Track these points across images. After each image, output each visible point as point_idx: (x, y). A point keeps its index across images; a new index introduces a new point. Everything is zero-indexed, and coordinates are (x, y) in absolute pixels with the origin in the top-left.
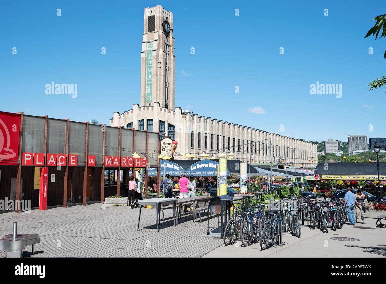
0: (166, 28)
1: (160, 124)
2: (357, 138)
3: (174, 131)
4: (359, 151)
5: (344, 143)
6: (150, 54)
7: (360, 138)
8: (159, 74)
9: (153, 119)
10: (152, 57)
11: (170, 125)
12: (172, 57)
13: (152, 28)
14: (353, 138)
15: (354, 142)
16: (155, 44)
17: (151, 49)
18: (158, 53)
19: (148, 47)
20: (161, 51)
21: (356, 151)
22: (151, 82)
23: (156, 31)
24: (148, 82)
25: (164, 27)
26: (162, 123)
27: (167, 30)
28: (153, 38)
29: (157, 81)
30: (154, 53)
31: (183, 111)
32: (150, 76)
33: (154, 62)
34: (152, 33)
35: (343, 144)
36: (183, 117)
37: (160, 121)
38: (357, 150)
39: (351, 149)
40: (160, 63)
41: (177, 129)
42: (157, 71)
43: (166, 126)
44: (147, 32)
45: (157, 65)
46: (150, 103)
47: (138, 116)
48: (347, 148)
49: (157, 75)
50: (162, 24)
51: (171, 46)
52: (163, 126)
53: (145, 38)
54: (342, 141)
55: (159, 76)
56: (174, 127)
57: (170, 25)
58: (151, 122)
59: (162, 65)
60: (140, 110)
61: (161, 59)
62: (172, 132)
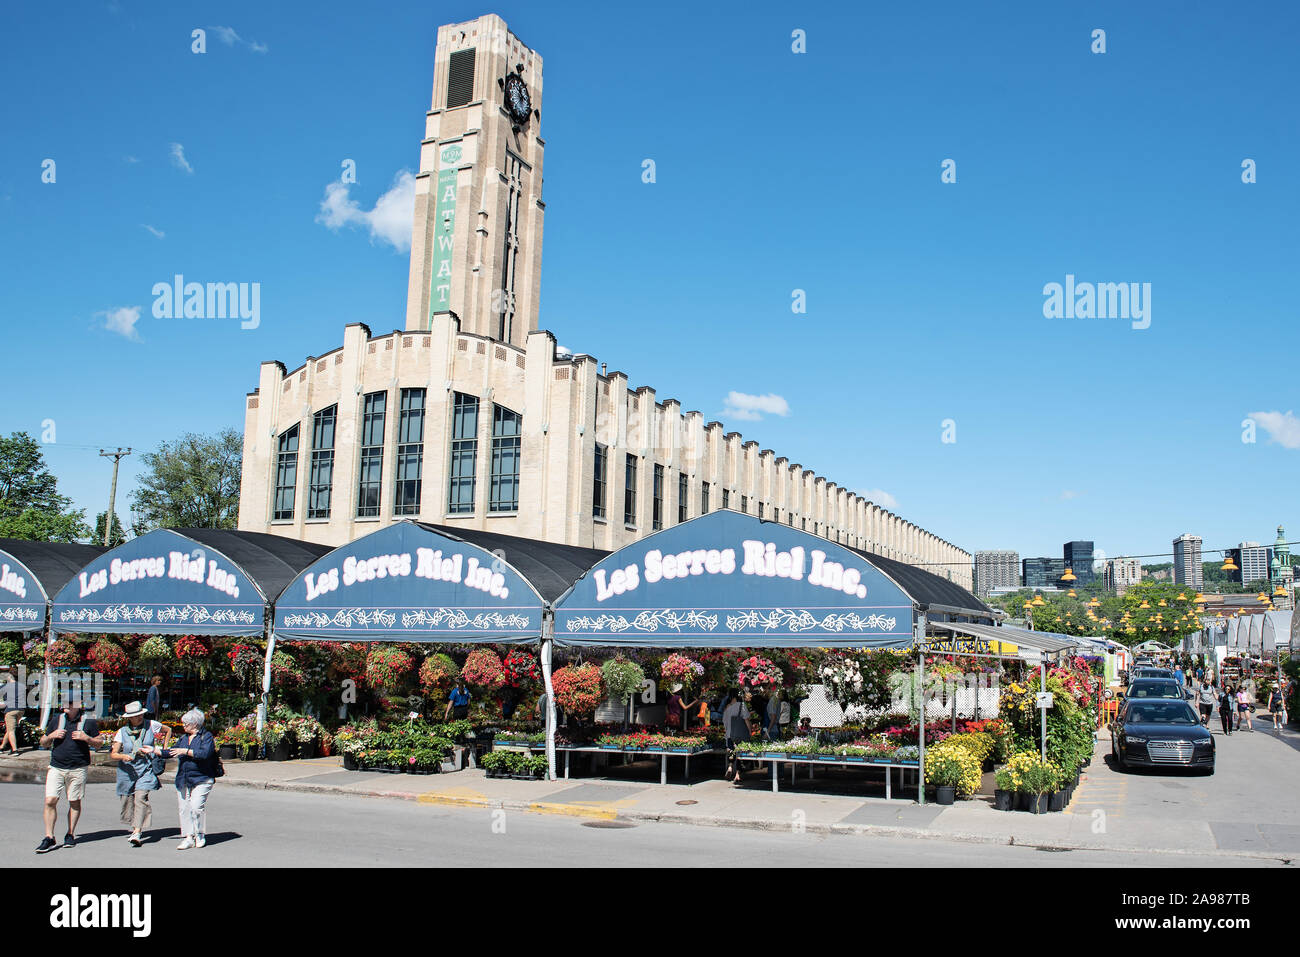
1: (457, 412)
3: (518, 441)
6: (450, 183)
8: (477, 257)
9: (425, 390)
10: (455, 192)
11: (501, 414)
12: (532, 206)
13: (461, 92)
16: (470, 148)
17: (453, 164)
18: (480, 181)
19: (445, 160)
20: (491, 175)
22: (447, 287)
23: (474, 101)
24: (434, 287)
25: (507, 95)
26: (464, 402)
27: (519, 107)
28: (464, 128)
29: (468, 279)
30: (465, 179)
31: (562, 351)
32: (445, 262)
33: (465, 209)
34: (459, 112)
36: (561, 375)
37: (458, 395)
40: (486, 216)
41: (529, 430)
42: (471, 243)
43: (485, 416)
44: (445, 108)
45: (472, 222)
47: (361, 376)
49: (470, 259)
50: (500, 81)
52: (470, 417)
53: (433, 127)
55: (477, 264)
56: (520, 417)
57: (532, 94)
58: (416, 403)
59: (492, 225)
60: (372, 350)
61: (489, 202)
62: (507, 442)
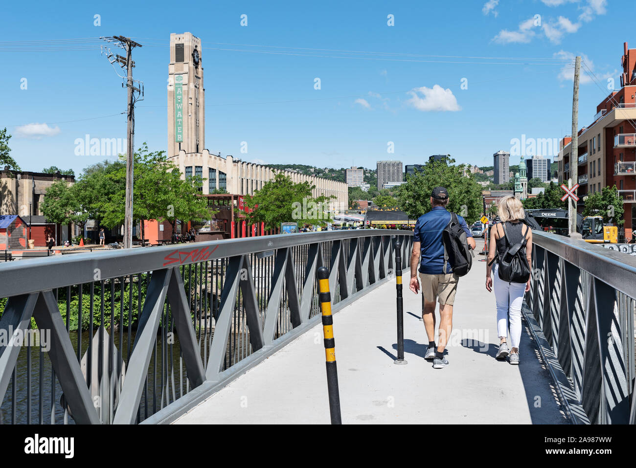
0: (196, 58)
1: (210, 172)
2: (389, 165)
3: (226, 179)
4: (391, 184)
5: (370, 170)
6: (179, 88)
7: (393, 165)
8: (190, 111)
9: (202, 167)
10: (182, 91)
11: (220, 173)
12: (201, 91)
13: (180, 56)
14: (384, 165)
15: (384, 171)
16: (185, 77)
17: (181, 82)
18: (189, 88)
19: (177, 80)
20: (192, 86)
21: (387, 183)
22: (181, 120)
23: (185, 62)
24: (176, 120)
25: (194, 57)
26: (212, 170)
27: (196, 60)
28: (182, 70)
29: (188, 118)
30: (185, 88)
31: (234, 159)
32: (179, 112)
33: (186, 98)
34: (180, 64)
35: (369, 173)
36: (235, 165)
37: (210, 169)
38: (389, 183)
39: (380, 181)
40: (191, 98)
41: (228, 177)
42: (188, 108)
43: (217, 173)
44: (175, 62)
45: (188, 101)
46: (180, 143)
47: (184, 162)
48: (375, 179)
49: (188, 113)
50: (192, 55)
51: (200, 78)
52: (213, 173)
53: (172, 69)
54: (368, 169)
55: (190, 114)
56: (226, 175)
57: (199, 53)
58: (199, 169)
59: (193, 101)
60: (187, 156)
61: (192, 95)
62: (223, 179)
